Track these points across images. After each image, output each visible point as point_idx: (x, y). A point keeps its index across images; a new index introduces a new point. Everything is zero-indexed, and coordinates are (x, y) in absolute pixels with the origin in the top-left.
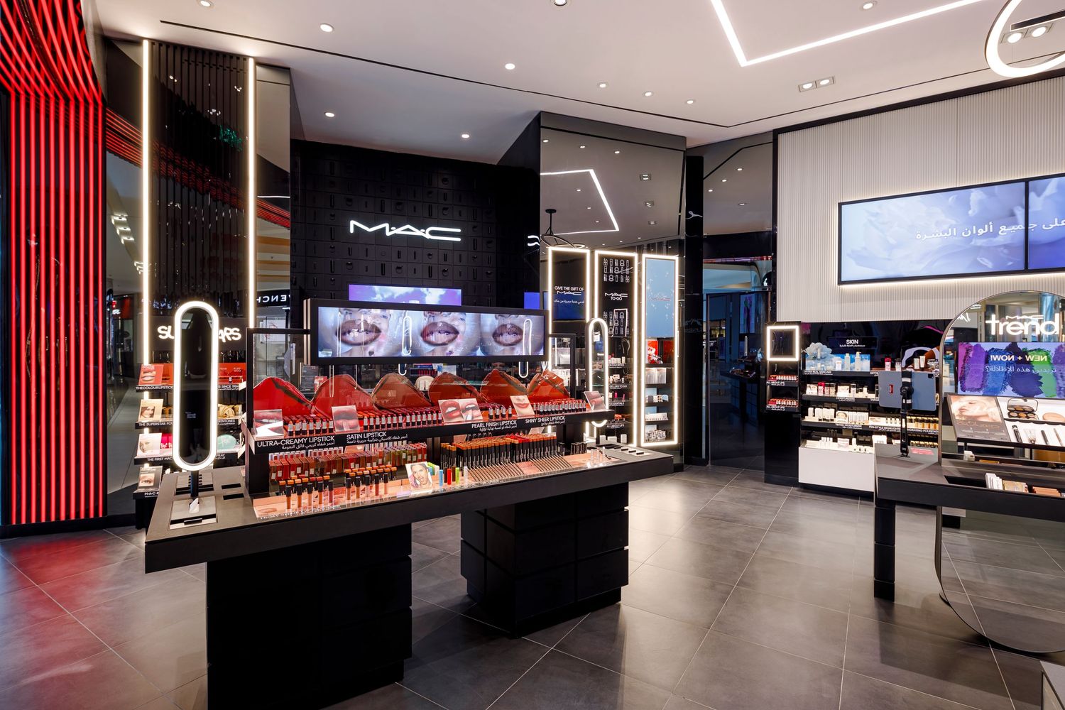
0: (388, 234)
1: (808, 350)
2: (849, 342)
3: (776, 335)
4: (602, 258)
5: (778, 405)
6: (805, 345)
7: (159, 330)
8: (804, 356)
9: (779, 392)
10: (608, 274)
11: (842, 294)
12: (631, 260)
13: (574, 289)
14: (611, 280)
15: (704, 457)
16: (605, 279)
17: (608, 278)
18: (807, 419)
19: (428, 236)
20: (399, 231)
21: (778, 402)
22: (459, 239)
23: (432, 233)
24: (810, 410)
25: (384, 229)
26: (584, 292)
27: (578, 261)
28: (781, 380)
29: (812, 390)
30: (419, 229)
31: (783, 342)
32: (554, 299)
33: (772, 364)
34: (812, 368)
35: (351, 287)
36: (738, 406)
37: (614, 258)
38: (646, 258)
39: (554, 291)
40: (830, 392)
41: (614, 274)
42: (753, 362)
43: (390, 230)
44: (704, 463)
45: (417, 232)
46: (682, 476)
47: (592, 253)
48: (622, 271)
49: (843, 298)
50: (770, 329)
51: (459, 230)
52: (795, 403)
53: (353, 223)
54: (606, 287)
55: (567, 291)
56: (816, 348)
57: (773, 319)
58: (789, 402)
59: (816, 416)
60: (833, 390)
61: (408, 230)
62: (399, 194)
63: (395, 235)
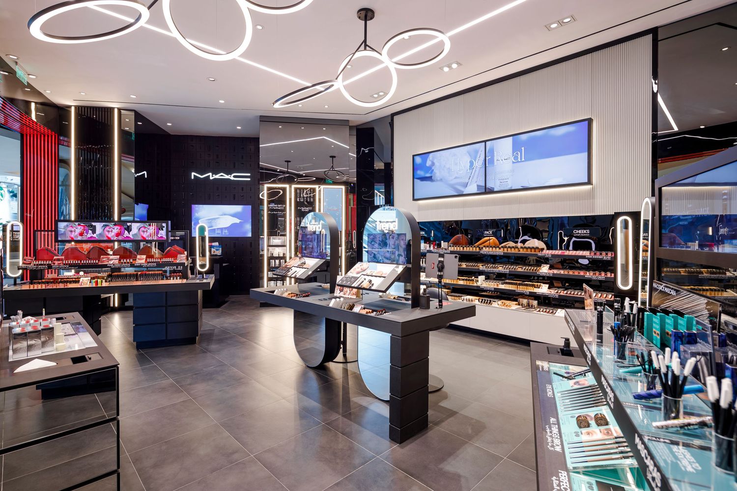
0: (211, 178)
4: (296, 189)
10: (300, 197)
11: (415, 206)
12: (314, 189)
13: (280, 206)
14: (302, 200)
16: (298, 200)
17: (300, 199)
19: (232, 178)
20: (217, 176)
22: (249, 179)
23: (235, 177)
25: (209, 176)
26: (285, 208)
27: (282, 191)
30: (228, 175)
32: (268, 211)
35: (193, 206)
37: (304, 189)
38: (324, 188)
39: (268, 207)
41: (304, 197)
43: (212, 176)
45: (227, 177)
47: (290, 187)
48: (309, 195)
51: (249, 175)
53: (193, 174)
54: (298, 204)
55: (275, 207)
61: (222, 176)
62: (218, 157)
63: (215, 178)
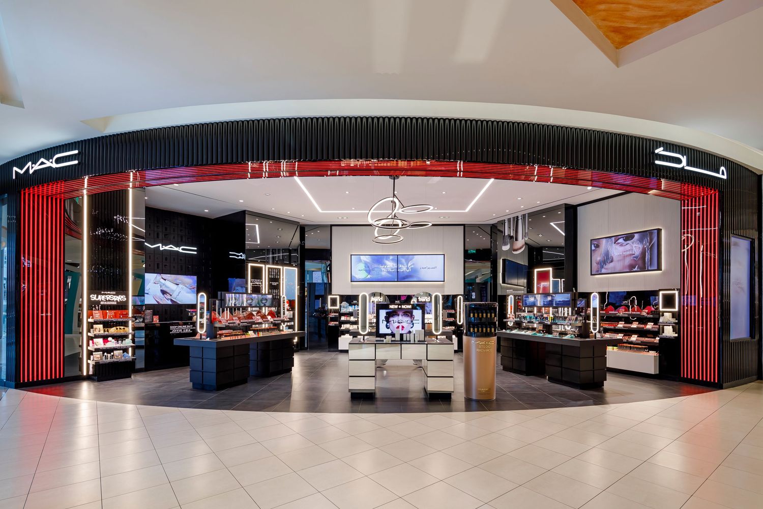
0: (161, 249)
1: (342, 304)
2: (354, 301)
3: (332, 299)
4: (269, 268)
5: (332, 324)
6: (341, 302)
7: (91, 296)
8: (340, 306)
9: (333, 319)
10: (271, 275)
11: (352, 285)
12: (280, 269)
13: (259, 281)
14: (272, 277)
15: (306, 346)
16: (270, 277)
18: (342, 328)
19: (181, 251)
20: (167, 248)
21: (332, 323)
22: (196, 253)
23: (183, 249)
24: (343, 325)
25: (159, 246)
26: (262, 282)
27: (260, 270)
28: (333, 315)
29: (343, 318)
30: (177, 247)
31: (334, 302)
32: (251, 284)
33: (331, 310)
34: (343, 311)
36: (317, 331)
37: (273, 268)
38: (285, 269)
39: (251, 281)
40: (348, 319)
41: (273, 275)
42: (324, 310)
43: (162, 247)
44: (307, 348)
45: (176, 249)
46: (299, 353)
47: (265, 267)
48: (276, 274)
49: (353, 286)
50: (329, 297)
51: (196, 249)
52: (338, 323)
53: (146, 243)
54: (271, 280)
55: (256, 282)
56: (344, 304)
57: (330, 293)
58: (336, 323)
59: (344, 327)
60: (349, 318)
61: (171, 247)
62: (166, 230)
63: (165, 249)
